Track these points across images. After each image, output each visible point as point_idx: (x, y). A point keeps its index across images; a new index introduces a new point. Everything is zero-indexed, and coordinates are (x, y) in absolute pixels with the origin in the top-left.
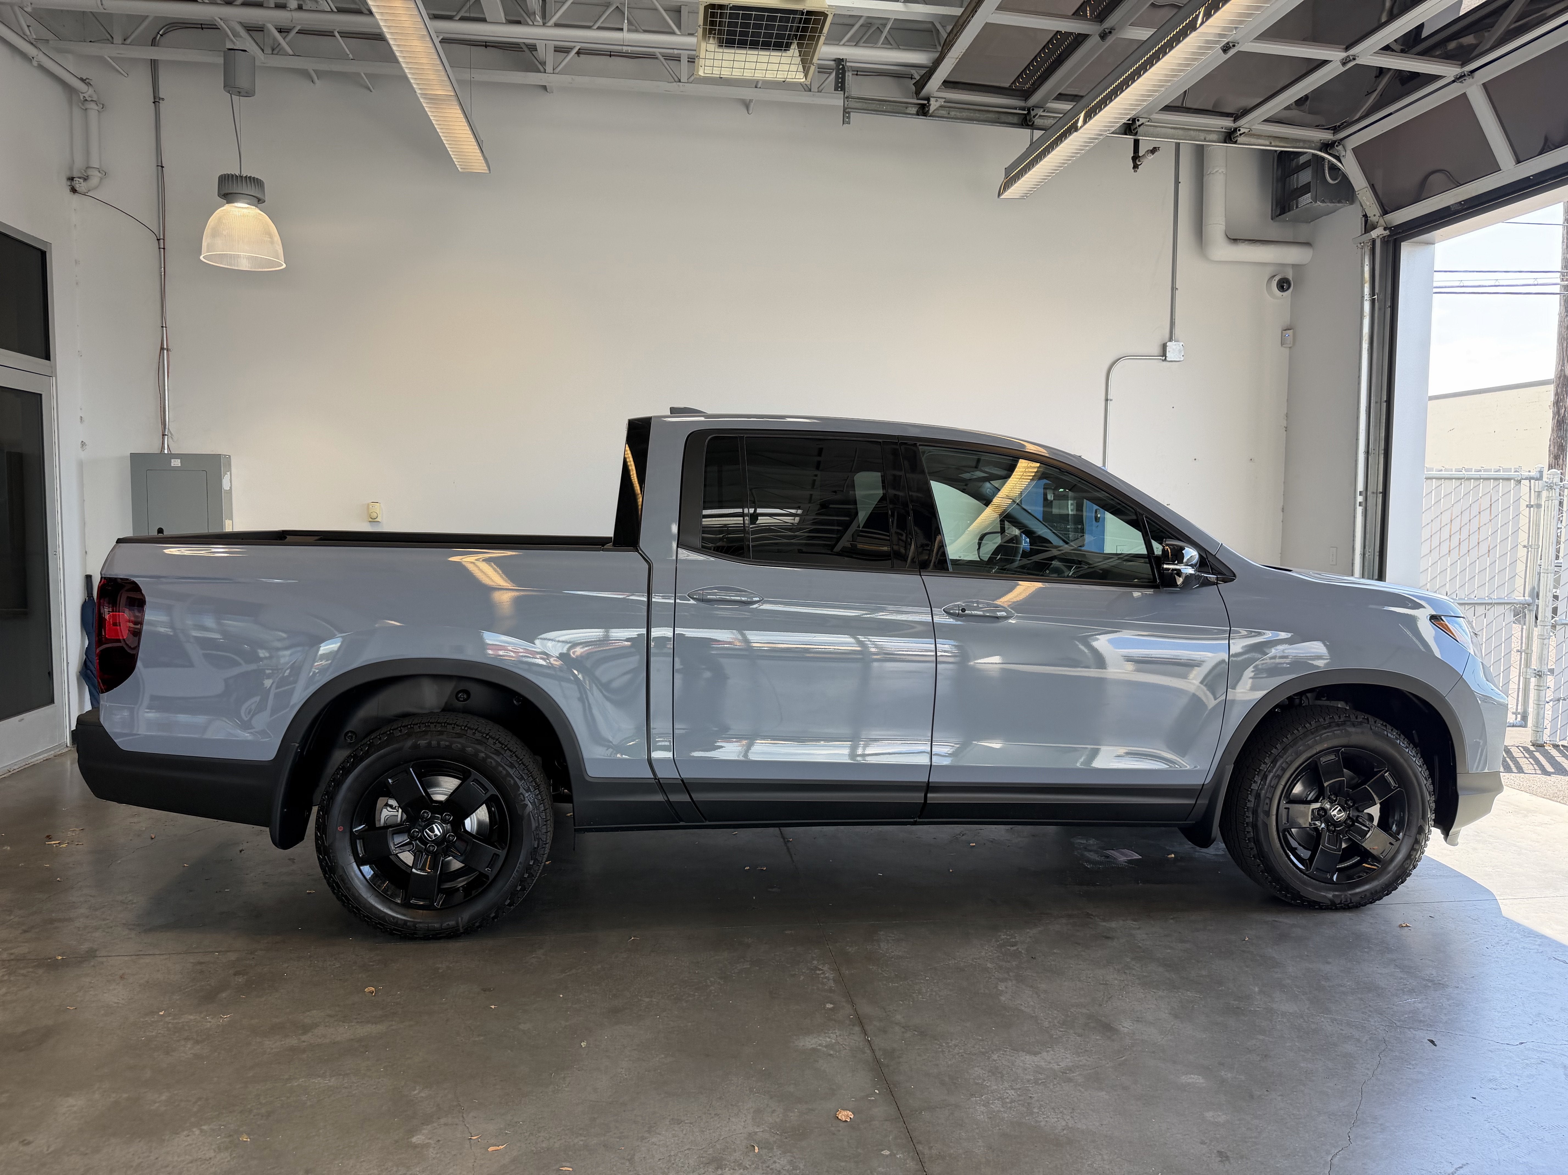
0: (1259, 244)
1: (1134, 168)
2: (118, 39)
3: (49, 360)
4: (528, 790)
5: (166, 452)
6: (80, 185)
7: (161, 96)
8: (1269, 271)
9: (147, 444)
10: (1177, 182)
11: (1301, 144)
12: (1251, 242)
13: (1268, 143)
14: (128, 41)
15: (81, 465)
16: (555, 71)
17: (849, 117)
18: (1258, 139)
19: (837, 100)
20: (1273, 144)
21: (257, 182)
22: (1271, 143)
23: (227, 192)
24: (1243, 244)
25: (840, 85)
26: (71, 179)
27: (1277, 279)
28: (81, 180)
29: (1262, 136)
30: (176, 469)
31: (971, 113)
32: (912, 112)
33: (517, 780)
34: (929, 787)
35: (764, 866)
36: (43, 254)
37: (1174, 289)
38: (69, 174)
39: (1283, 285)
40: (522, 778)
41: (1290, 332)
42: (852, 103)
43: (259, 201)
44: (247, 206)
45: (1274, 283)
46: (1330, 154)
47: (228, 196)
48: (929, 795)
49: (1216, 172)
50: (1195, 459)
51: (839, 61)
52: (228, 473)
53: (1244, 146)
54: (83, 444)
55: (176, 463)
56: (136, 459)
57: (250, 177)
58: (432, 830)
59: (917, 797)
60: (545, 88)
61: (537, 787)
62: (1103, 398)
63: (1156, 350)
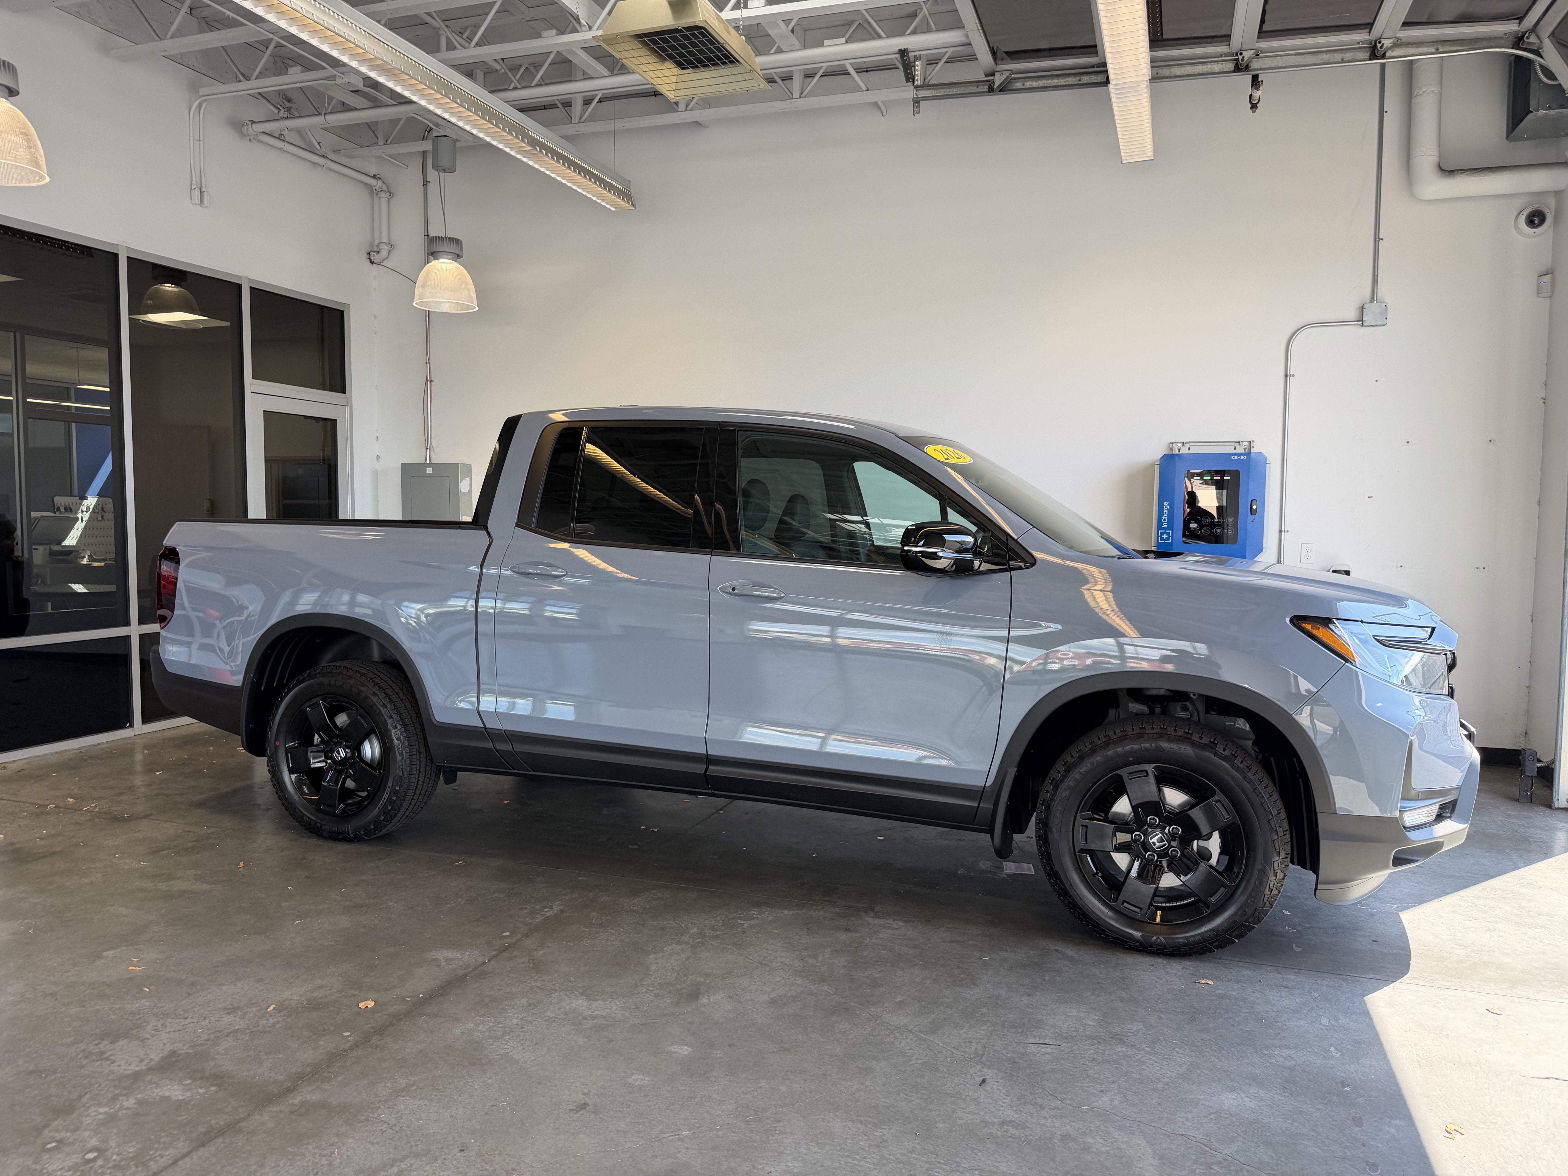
0: (1486, 172)
1: (1251, 108)
2: (381, 142)
3: (345, 393)
4: (395, 728)
5: (428, 462)
6: (375, 257)
7: (428, 180)
8: (1518, 203)
9: (414, 457)
10: (1382, 112)
11: (1484, 43)
12: (1474, 171)
13: (1433, 50)
14: (388, 142)
15: (376, 474)
16: (688, 109)
17: (918, 107)
18: (1418, 47)
19: (909, 93)
20: (1441, 50)
21: (456, 242)
22: (1437, 49)
23: (433, 251)
24: (1462, 175)
25: (910, 77)
26: (369, 254)
27: (1525, 213)
28: (375, 254)
29: (1424, 43)
30: (430, 475)
31: (1048, 80)
32: (984, 90)
33: (386, 717)
34: (709, 760)
35: (656, 828)
36: (342, 312)
37: (1377, 239)
38: (369, 250)
39: (1536, 219)
40: (391, 717)
41: (1546, 279)
42: (923, 93)
43: (457, 257)
44: (448, 261)
45: (1522, 219)
46: (1525, 50)
47: (433, 255)
48: (710, 767)
49: (1424, 92)
50: (1408, 442)
51: (903, 53)
52: (468, 479)
53: (1396, 60)
54: (378, 457)
55: (429, 471)
56: (407, 469)
57: (452, 238)
58: (339, 753)
59: (699, 768)
60: (697, 123)
61: (405, 726)
62: (1282, 374)
63: (1352, 314)
